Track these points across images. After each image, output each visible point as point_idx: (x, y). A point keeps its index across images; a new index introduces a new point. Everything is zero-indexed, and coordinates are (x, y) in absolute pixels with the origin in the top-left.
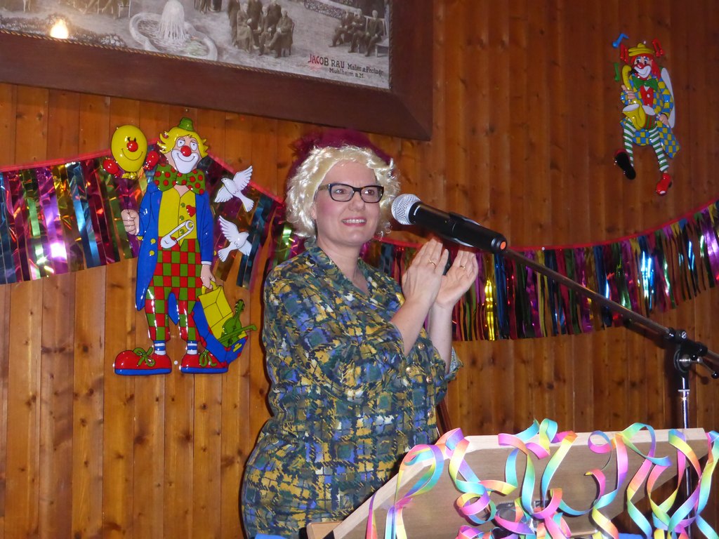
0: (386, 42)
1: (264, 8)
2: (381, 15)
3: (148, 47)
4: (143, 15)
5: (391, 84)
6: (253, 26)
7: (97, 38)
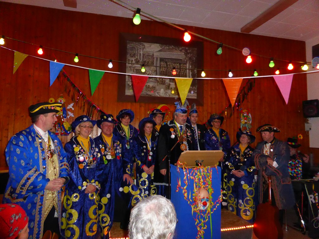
0: (196, 91)
2: (195, 87)
3: (158, 96)
4: (158, 91)
5: (197, 98)
7: (151, 95)
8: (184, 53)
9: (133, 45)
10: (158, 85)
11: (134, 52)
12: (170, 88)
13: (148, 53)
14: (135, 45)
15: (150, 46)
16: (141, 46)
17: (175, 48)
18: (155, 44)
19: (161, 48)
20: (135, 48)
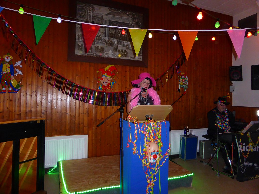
0: (141, 54)
1: (123, 51)
3: (107, 57)
4: (106, 52)
5: (142, 60)
6: (122, 53)
7: (100, 56)
8: (132, 18)
9: (82, 6)
10: (106, 47)
11: (84, 13)
12: (118, 50)
13: (97, 15)
14: (84, 6)
15: (100, 9)
16: (90, 7)
17: (123, 13)
18: (104, 7)
19: (110, 12)
20: (84, 9)
